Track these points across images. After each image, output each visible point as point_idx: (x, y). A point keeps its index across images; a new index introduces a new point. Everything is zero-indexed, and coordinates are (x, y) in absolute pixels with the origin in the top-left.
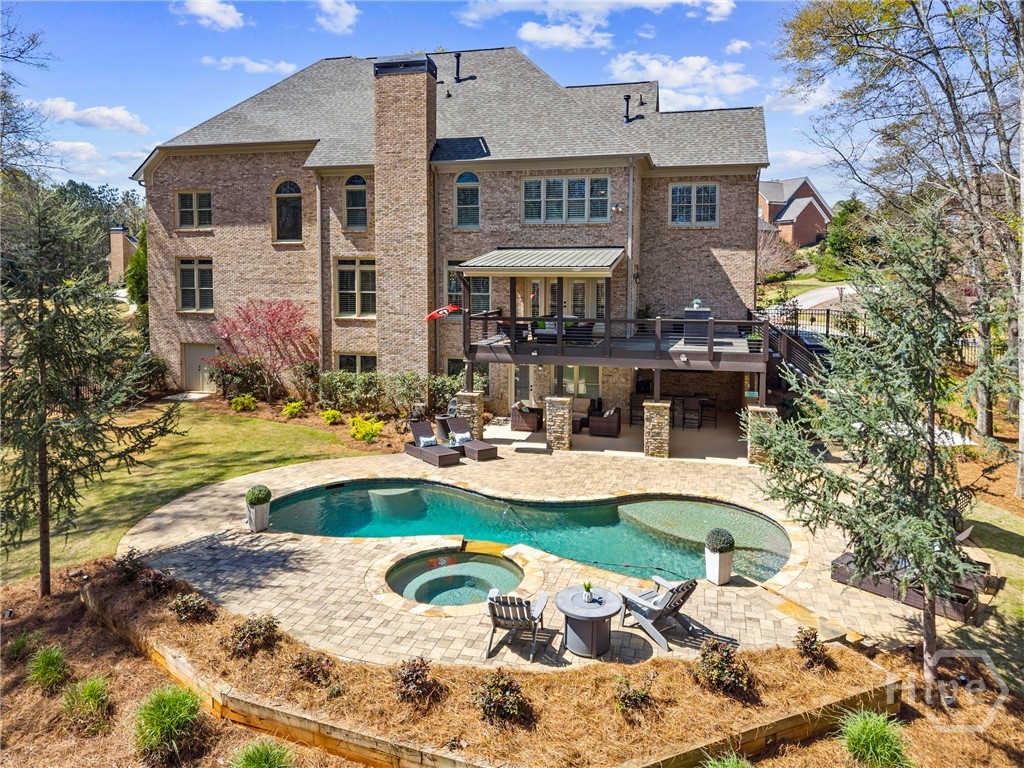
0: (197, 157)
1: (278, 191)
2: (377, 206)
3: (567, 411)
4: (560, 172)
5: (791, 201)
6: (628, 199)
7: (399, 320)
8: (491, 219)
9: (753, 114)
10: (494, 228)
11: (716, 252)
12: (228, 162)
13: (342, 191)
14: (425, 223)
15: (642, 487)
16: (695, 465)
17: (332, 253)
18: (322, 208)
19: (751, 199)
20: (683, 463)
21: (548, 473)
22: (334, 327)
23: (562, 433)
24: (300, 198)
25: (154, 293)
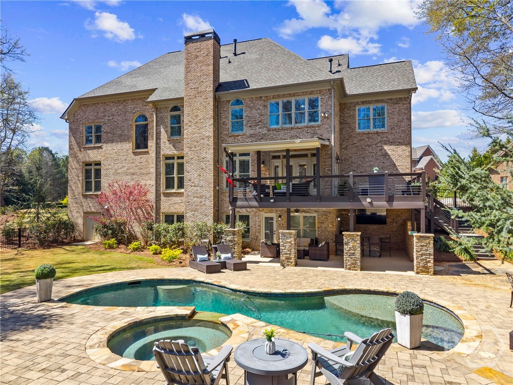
0: (95, 104)
1: (136, 121)
2: (186, 121)
3: (292, 239)
4: (290, 95)
5: (421, 158)
6: (331, 109)
7: (197, 190)
8: (250, 127)
9: (405, 65)
10: (252, 132)
11: (386, 147)
12: (110, 106)
13: (168, 115)
14: (212, 130)
15: (342, 285)
16: (378, 275)
17: (162, 153)
18: (157, 126)
19: (406, 112)
20: (371, 273)
21: (278, 277)
22: (162, 198)
23: (290, 254)
24: (147, 124)
25: (71, 183)
